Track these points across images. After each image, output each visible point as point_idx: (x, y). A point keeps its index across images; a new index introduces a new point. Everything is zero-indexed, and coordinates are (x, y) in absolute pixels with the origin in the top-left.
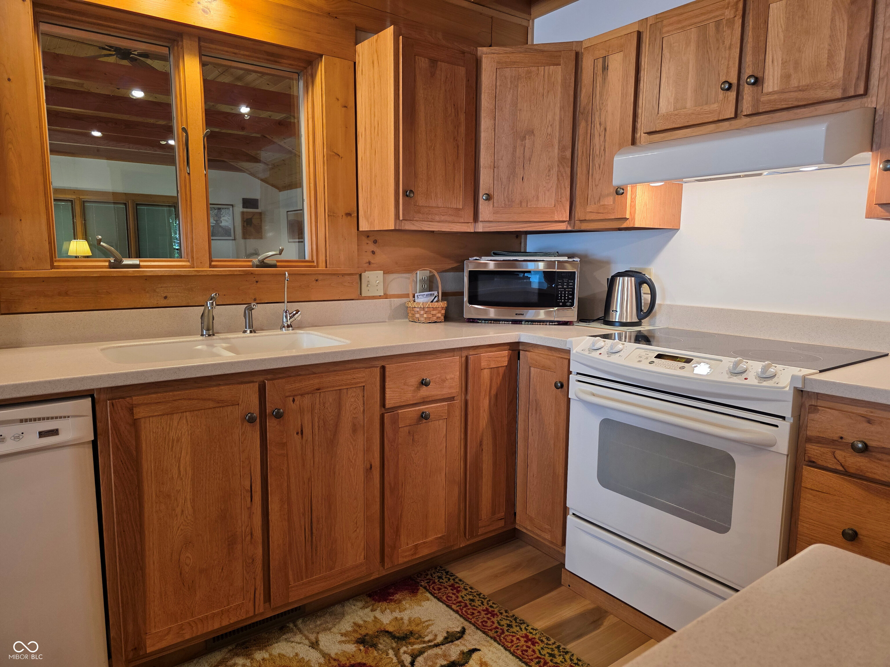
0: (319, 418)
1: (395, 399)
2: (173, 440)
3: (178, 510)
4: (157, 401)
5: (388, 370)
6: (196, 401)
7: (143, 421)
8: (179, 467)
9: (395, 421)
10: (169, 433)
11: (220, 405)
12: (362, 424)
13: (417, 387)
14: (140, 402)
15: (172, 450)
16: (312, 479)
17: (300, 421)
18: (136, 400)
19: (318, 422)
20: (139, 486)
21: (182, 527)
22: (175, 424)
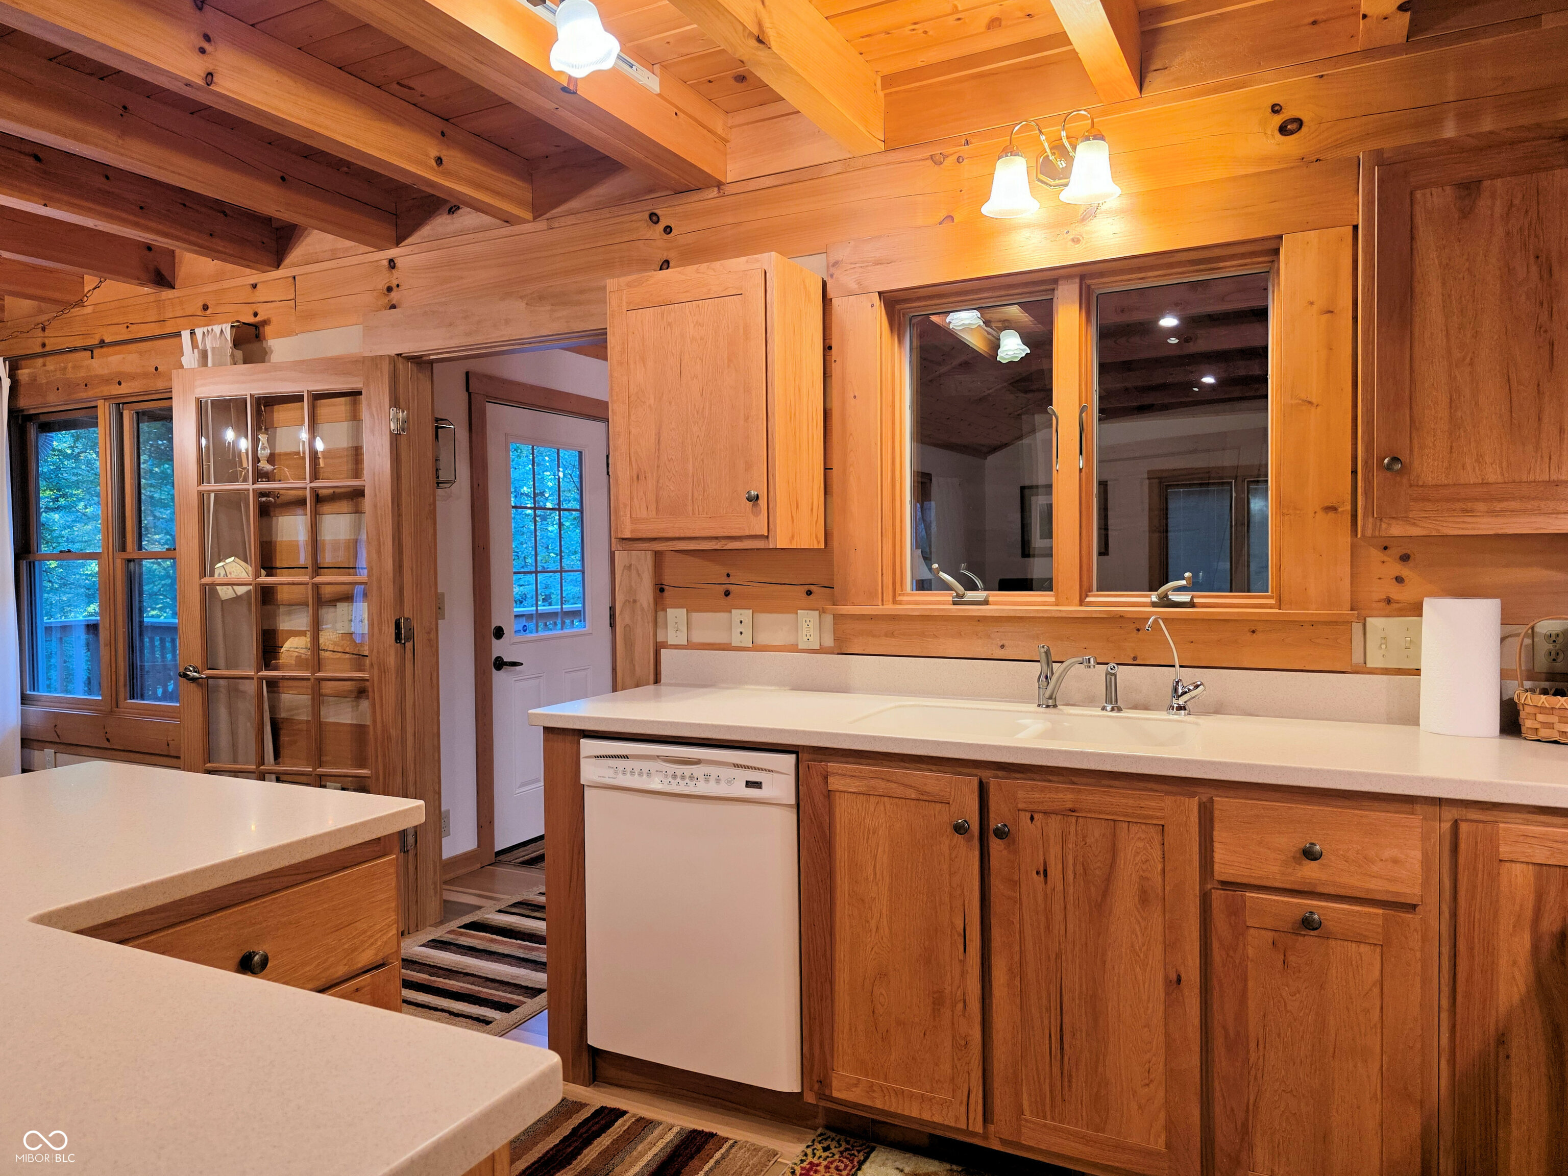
0: (1075, 858)
1: (1236, 868)
2: (869, 830)
3: (873, 924)
4: (851, 774)
5: (1220, 807)
6: (896, 785)
7: (837, 794)
8: (875, 867)
9: (1236, 911)
10: (864, 818)
11: (925, 798)
12: (1161, 894)
13: (1294, 858)
14: (835, 771)
15: (867, 842)
16: (1063, 957)
17: (1041, 853)
18: (833, 766)
19: (1075, 865)
20: (831, 875)
21: (876, 949)
22: (872, 809)
